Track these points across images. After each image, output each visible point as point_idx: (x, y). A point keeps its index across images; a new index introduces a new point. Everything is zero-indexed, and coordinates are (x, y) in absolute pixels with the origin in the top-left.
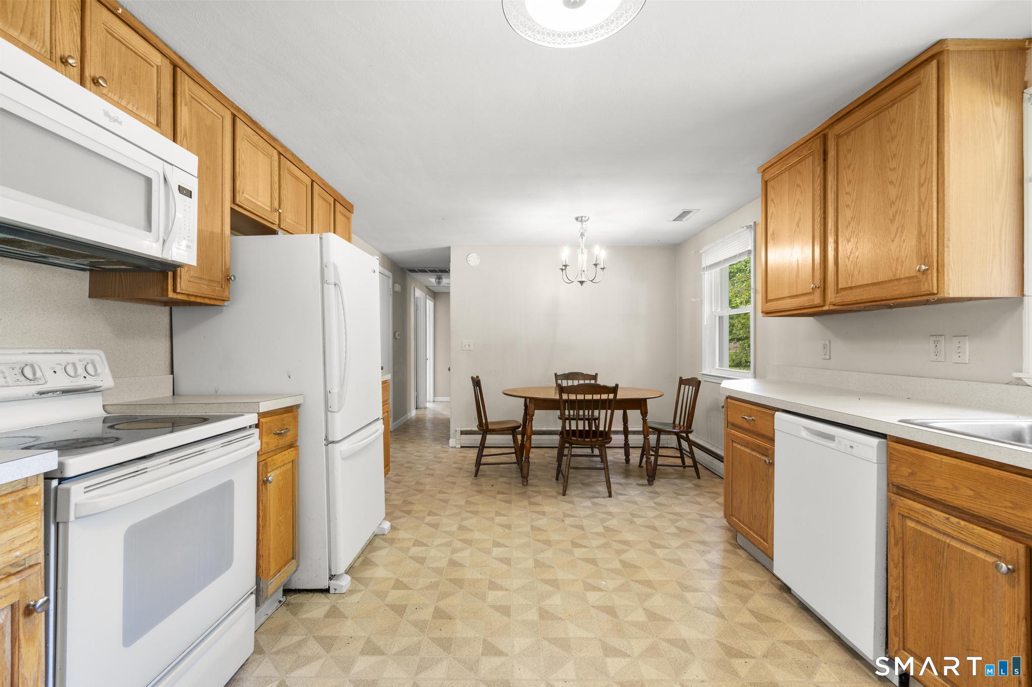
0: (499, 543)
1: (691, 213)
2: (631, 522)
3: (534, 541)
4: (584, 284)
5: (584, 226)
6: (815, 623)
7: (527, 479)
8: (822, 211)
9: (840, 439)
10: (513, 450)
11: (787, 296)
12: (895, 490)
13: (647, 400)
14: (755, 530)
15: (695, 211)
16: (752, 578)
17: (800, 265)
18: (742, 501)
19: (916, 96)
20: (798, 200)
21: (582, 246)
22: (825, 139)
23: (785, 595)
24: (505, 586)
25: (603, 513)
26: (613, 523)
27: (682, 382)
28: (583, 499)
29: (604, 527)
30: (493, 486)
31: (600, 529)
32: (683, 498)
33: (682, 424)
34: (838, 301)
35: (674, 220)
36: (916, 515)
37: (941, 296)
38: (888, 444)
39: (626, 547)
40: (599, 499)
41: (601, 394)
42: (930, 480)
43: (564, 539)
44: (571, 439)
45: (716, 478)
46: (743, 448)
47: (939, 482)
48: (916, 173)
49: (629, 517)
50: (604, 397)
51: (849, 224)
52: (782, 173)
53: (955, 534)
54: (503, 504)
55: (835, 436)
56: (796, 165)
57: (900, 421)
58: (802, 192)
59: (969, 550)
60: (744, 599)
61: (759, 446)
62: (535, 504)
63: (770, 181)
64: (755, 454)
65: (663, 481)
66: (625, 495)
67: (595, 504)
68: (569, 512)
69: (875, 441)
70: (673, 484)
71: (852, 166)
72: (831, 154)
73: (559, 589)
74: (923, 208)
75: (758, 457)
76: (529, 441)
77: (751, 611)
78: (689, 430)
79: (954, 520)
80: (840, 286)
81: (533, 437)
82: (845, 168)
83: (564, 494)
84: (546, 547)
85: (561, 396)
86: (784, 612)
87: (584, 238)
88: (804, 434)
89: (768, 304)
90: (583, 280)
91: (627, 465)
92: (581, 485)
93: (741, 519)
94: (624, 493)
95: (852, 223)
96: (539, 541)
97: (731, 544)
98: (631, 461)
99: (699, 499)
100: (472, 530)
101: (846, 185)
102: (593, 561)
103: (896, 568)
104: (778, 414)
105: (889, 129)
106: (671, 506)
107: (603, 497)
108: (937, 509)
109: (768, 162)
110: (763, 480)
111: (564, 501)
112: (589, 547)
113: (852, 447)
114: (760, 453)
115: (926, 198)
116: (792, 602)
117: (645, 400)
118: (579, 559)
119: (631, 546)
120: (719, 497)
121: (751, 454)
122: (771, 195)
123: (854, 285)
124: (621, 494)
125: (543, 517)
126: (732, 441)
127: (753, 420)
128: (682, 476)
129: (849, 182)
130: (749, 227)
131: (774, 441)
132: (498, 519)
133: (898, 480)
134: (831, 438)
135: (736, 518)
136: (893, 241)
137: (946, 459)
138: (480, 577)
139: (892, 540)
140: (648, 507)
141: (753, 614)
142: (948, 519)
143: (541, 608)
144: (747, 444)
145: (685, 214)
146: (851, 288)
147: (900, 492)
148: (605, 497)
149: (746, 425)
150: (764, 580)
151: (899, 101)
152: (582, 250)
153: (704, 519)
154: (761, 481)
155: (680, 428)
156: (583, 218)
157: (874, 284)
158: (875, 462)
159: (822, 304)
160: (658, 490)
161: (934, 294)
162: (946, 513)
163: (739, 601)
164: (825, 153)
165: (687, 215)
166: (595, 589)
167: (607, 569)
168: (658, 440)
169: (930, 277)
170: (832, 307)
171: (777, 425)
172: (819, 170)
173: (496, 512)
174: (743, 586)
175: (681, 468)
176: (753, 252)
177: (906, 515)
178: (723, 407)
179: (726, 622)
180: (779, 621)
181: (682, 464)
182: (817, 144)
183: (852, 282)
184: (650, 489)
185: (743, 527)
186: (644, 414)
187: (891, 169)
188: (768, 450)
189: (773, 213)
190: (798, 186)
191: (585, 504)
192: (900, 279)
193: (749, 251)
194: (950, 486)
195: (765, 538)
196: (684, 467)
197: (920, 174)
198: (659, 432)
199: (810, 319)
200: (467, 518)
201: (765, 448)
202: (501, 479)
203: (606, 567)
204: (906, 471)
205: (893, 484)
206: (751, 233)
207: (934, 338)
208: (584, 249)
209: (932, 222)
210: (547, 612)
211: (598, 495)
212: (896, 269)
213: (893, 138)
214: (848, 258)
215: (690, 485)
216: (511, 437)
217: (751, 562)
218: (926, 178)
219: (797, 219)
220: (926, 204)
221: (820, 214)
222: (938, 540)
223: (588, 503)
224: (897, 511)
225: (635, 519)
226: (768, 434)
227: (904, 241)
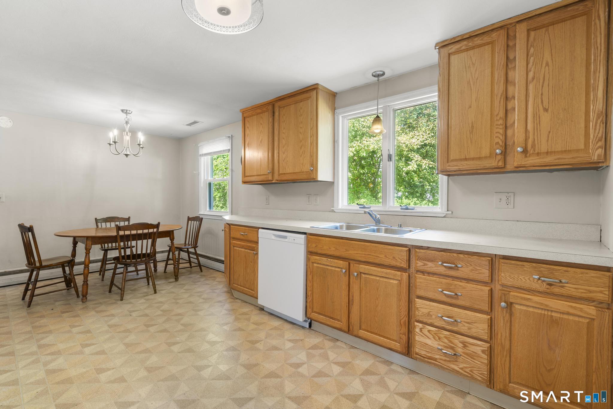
0: (87, 344)
1: (198, 123)
2: (177, 303)
3: (116, 334)
4: (129, 156)
5: (128, 117)
6: (277, 318)
7: (86, 297)
8: (272, 138)
9: (289, 237)
10: (63, 279)
11: (256, 174)
12: (309, 253)
13: (174, 231)
14: (247, 287)
15: (200, 123)
16: (247, 310)
17: (262, 161)
18: (240, 275)
19: (309, 101)
20: (261, 131)
21: (127, 130)
22: (273, 106)
23: (262, 312)
24: (110, 367)
25: (156, 303)
26: (165, 307)
27: (189, 219)
28: (138, 299)
29: (161, 310)
30: (52, 309)
31: (159, 313)
32: (199, 283)
33: (192, 243)
34: (279, 179)
35: (187, 125)
36: (318, 261)
37: (316, 180)
38: (307, 236)
39: (180, 317)
40: (149, 296)
41: (148, 229)
42: (322, 248)
43: (138, 325)
44: (126, 261)
45: (210, 270)
46: (240, 249)
47: (325, 247)
48: (309, 132)
49: (174, 301)
50: (151, 231)
51: (284, 146)
52: (253, 115)
53: (329, 264)
54: (72, 319)
55: (287, 236)
56: (260, 114)
57: (310, 227)
58: (263, 127)
59: (333, 268)
60: (248, 320)
61: (249, 246)
62: (101, 311)
63: (247, 118)
64: (247, 251)
65: (183, 277)
66: (165, 290)
67: (148, 300)
68: (132, 309)
69: (303, 236)
70: (189, 278)
71: (285, 122)
72: (277, 114)
73: (152, 353)
74: (312, 145)
75: (249, 252)
76: (87, 268)
77: (253, 323)
78: (195, 247)
79: (329, 259)
80: (280, 173)
81: (91, 265)
82: (282, 122)
83: (122, 300)
84: (127, 334)
85: (118, 232)
86: (265, 318)
87: (129, 125)
88: (273, 237)
89: (246, 178)
90: (128, 153)
91: (155, 273)
92: (130, 292)
93: (239, 284)
94: (163, 289)
95: (285, 146)
96: (119, 332)
97: (232, 298)
98: (158, 270)
99: (207, 282)
100: (53, 345)
101: (283, 129)
102: (165, 331)
103: (310, 283)
104: (260, 230)
105: (300, 111)
106: (194, 289)
107: (151, 295)
108: (323, 257)
109: (246, 108)
110: (251, 262)
111: (124, 304)
112: (158, 324)
113: (294, 240)
114: (249, 250)
115: (312, 142)
116: (266, 313)
117: (173, 231)
118: (155, 332)
119: (183, 316)
120: (216, 279)
121: (245, 251)
122: (247, 125)
123: (286, 173)
124: (162, 290)
125: (113, 317)
126: (234, 246)
127: (246, 234)
128: (191, 273)
129: (284, 128)
130: (229, 137)
131: (258, 243)
132: (75, 330)
133: (311, 250)
134: (285, 237)
135: (236, 284)
136: (301, 156)
137: (327, 239)
138: (84, 370)
139: (309, 273)
140: (182, 293)
141: (254, 324)
142: (327, 260)
143: (146, 367)
144: (243, 247)
145: (195, 122)
146: (285, 174)
147: (311, 254)
148: (152, 294)
149: (242, 237)
150: (252, 309)
151: (303, 101)
152: (127, 133)
153: (215, 291)
154: (251, 263)
155: (192, 245)
156: (128, 111)
157: (294, 173)
158: (303, 244)
159: (272, 180)
160: (182, 282)
161: (315, 179)
162: (326, 258)
163: (247, 321)
164: (274, 113)
165: (195, 124)
166: (175, 344)
167: (176, 331)
168: (179, 254)
169: (313, 172)
170: (276, 182)
171: (260, 235)
172: (271, 119)
173: (69, 326)
174: (245, 315)
175: (189, 269)
176: (231, 150)
177: (314, 262)
178: (223, 230)
179: (246, 332)
180: (265, 323)
181: (190, 266)
182: (270, 107)
183: (285, 171)
184: (177, 283)
185: (240, 288)
186: (172, 239)
187: (300, 127)
188: (254, 247)
189: (248, 134)
190: (261, 124)
191: (140, 302)
192: (303, 172)
193: (229, 149)
194: (328, 248)
195: (253, 289)
196: (191, 268)
197: (310, 132)
198: (180, 249)
199: (260, 186)
200: (42, 338)
201: (253, 247)
202: (57, 303)
203: (175, 330)
204: (314, 245)
205: (309, 252)
206: (230, 140)
207: (308, 196)
208: (129, 133)
209: (314, 152)
210: (152, 368)
211: (147, 294)
212: (302, 168)
213: (301, 115)
214: (284, 161)
215: (198, 276)
216: (60, 269)
217: (244, 304)
218: (312, 135)
219: (261, 139)
220: (313, 144)
221: (271, 140)
222: (324, 268)
223: (143, 301)
224: (311, 261)
225: (178, 301)
226: (254, 240)
227: (305, 157)
